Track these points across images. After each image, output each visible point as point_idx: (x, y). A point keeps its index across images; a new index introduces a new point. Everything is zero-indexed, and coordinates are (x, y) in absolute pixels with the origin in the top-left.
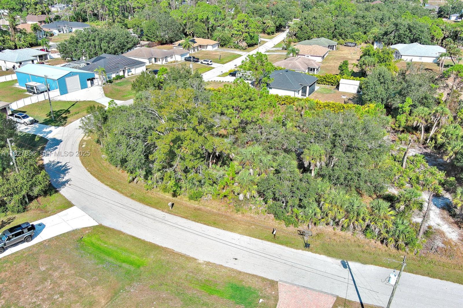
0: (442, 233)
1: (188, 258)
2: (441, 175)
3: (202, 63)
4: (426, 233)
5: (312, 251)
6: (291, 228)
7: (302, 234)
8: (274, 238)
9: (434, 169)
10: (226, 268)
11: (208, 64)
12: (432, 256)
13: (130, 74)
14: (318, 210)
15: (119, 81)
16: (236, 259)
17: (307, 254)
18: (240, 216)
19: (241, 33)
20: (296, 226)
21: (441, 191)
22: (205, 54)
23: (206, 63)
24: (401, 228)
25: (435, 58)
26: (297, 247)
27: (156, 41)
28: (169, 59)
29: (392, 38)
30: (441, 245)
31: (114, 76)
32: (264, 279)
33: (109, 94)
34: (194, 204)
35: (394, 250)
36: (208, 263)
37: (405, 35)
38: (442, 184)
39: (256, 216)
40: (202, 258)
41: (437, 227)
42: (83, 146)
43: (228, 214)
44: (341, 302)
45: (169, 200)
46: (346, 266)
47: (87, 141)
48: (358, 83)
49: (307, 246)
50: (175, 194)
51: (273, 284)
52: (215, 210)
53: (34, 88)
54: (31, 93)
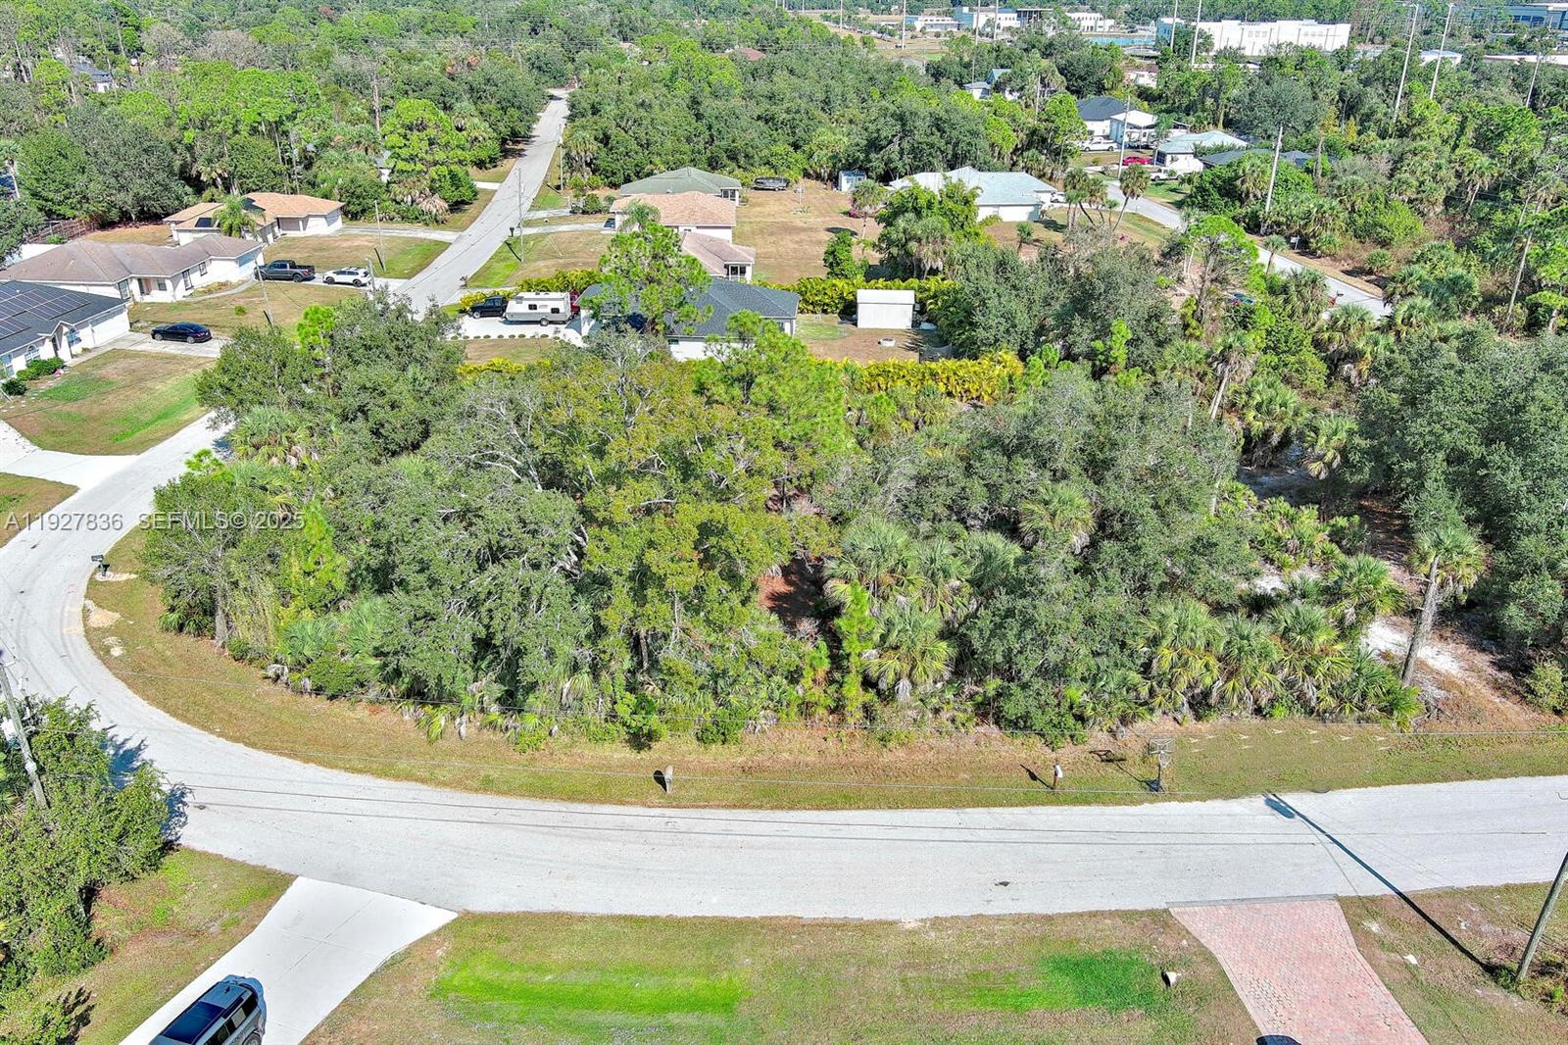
1: (864, 928)
2: (1314, 517)
3: (330, 281)
5: (1172, 797)
8: (1052, 795)
10: (999, 919)
11: (356, 283)
13: (77, 348)
15: (51, 383)
16: (1005, 884)
17: (1170, 811)
18: (901, 753)
19: (419, 167)
20: (1080, 739)
22: (315, 250)
23: (350, 279)
25: (1031, 209)
26: (1127, 798)
27: (81, 215)
28: (196, 279)
29: (895, 156)
30: (1438, 693)
31: (19, 364)
32: (1127, 916)
33: (50, 439)
36: (937, 923)
37: (932, 146)
40: (910, 915)
42: (117, 652)
43: (860, 758)
44: (1357, 909)
45: (634, 766)
46: (1287, 812)
47: (114, 630)
48: (907, 297)
49: (1153, 786)
50: (640, 740)
51: (1160, 919)
52: (812, 758)
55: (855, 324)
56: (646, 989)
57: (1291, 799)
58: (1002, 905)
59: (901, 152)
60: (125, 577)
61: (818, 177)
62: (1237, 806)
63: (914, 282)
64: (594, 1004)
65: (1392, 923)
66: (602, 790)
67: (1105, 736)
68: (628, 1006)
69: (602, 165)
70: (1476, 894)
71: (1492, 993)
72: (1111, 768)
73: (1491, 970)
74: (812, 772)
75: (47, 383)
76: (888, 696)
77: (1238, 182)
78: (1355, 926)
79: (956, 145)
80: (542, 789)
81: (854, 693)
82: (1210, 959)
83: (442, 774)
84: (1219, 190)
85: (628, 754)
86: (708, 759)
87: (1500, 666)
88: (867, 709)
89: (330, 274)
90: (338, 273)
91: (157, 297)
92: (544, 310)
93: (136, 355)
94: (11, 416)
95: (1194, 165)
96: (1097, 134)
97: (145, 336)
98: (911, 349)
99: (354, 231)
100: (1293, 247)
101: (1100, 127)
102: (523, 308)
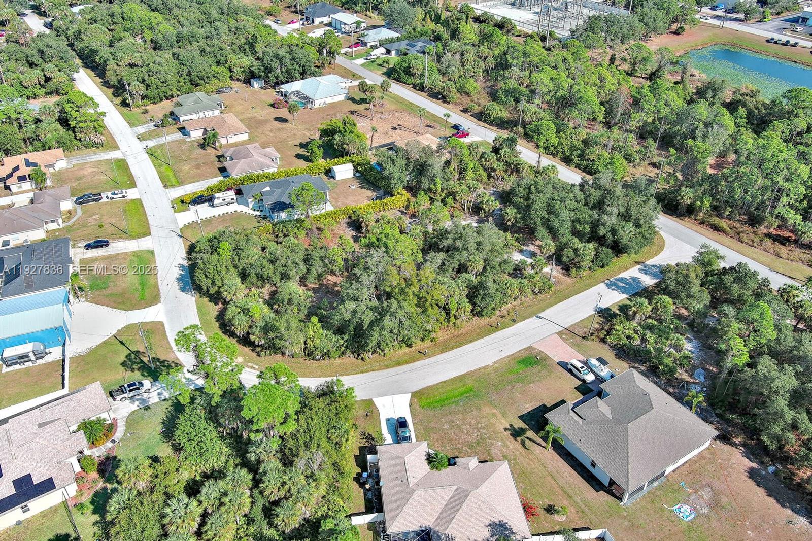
1: (484, 368)
2: (511, 235)
3: (110, 198)
5: (519, 322)
6: (494, 318)
8: (497, 329)
10: (505, 358)
11: (124, 197)
16: (501, 350)
23: (121, 196)
25: (345, 94)
26: (511, 325)
29: (280, 75)
32: (525, 349)
33: (124, 306)
36: (495, 362)
38: (517, 242)
39: (469, 324)
40: (490, 362)
43: (455, 334)
44: (560, 334)
46: (540, 318)
47: (247, 361)
48: (349, 166)
49: (514, 321)
51: (530, 348)
52: (446, 337)
53: (27, 356)
54: (17, 367)
55: (334, 178)
56: (456, 393)
57: (540, 315)
58: (504, 355)
61: (238, 80)
62: (531, 320)
64: (450, 399)
65: (566, 335)
68: (455, 397)
69: (149, 95)
70: (576, 324)
71: (585, 342)
72: (504, 319)
73: (584, 338)
74: (449, 340)
75: (85, 284)
77: (411, 69)
78: (561, 337)
80: (400, 363)
81: (452, 321)
82: (543, 352)
84: (404, 71)
85: (407, 350)
87: (562, 269)
88: (454, 322)
89: (110, 195)
90: (114, 194)
91: (52, 226)
92: (228, 200)
93: (94, 260)
94: (95, 301)
95: (382, 50)
96: (325, 23)
97: (82, 250)
98: (362, 188)
99: (75, 162)
100: (439, 99)
101: (326, 20)
102: (220, 201)
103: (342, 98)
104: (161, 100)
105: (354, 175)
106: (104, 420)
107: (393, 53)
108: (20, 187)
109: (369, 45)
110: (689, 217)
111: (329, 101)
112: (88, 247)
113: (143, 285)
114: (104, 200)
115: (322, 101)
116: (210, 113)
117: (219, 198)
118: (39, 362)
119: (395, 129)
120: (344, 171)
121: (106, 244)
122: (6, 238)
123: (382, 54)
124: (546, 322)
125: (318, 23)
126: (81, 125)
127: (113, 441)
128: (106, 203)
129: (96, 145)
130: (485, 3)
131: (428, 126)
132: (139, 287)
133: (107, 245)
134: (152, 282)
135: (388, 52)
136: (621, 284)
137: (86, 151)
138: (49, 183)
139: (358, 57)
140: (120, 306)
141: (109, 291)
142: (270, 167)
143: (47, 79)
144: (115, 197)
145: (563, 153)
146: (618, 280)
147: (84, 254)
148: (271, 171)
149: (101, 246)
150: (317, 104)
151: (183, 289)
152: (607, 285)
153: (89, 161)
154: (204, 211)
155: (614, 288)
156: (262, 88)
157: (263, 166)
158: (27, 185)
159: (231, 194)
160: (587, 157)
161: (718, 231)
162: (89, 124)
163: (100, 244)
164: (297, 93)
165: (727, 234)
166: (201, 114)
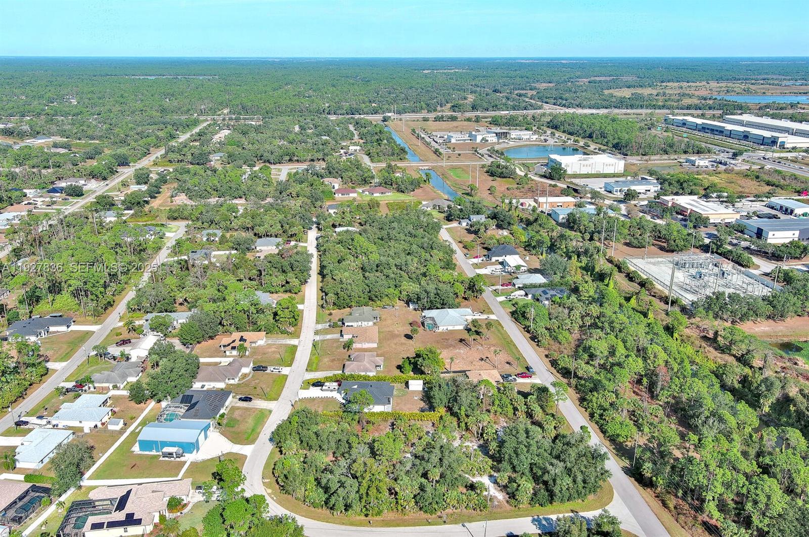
0: (496, 497)
2: (490, 462)
4: (491, 500)
5: (447, 524)
6: (434, 516)
7: (440, 517)
8: (429, 524)
9: (487, 459)
11: (280, 372)
12: (495, 510)
14: (444, 503)
17: (446, 526)
18: (408, 517)
20: (435, 514)
21: (493, 473)
22: (263, 354)
23: (278, 371)
24: (480, 501)
25: (465, 325)
26: (441, 524)
29: (425, 303)
30: (497, 503)
34: (378, 518)
35: (480, 512)
37: (436, 301)
38: (491, 468)
39: (415, 515)
41: (494, 495)
42: (275, 498)
43: (401, 519)
45: (365, 520)
46: (464, 527)
47: (272, 493)
48: (421, 382)
49: (445, 522)
50: (366, 515)
52: (393, 519)
53: (172, 454)
54: (167, 459)
55: (409, 389)
57: (465, 524)
59: (427, 302)
60: (268, 480)
62: (456, 526)
63: (423, 376)
66: (360, 524)
67: (440, 513)
69: (337, 304)
74: (393, 521)
75: (225, 422)
76: (405, 508)
79: (443, 300)
80: (352, 524)
81: (400, 508)
83: (336, 522)
85: (364, 518)
86: (377, 519)
87: (509, 498)
88: (402, 509)
89: (272, 369)
90: (274, 369)
91: (232, 382)
92: (332, 388)
93: (238, 408)
94: (223, 434)
95: (522, 292)
96: (500, 261)
97: (237, 400)
98: (422, 400)
99: (270, 342)
100: (535, 342)
101: (501, 259)
102: (327, 388)
103: (461, 327)
104: (344, 308)
105: (424, 389)
106: (183, 500)
107: (530, 296)
108: (231, 353)
109: (517, 286)
110: (651, 490)
111: (450, 328)
112: (240, 399)
113: (253, 430)
114: (268, 371)
115: (445, 328)
116: (366, 323)
117: (326, 386)
118: (178, 459)
119: (482, 359)
120: (417, 385)
121: (250, 399)
122: (204, 383)
123: (522, 296)
124: (466, 530)
125: (494, 261)
126: (281, 319)
127: (181, 513)
128: (267, 374)
129: (288, 333)
130: (649, 260)
131: (508, 363)
132: (250, 431)
133: (250, 401)
134: (259, 430)
135: (526, 295)
136: (544, 522)
137: (280, 335)
138: (247, 353)
139: (502, 295)
140: (233, 440)
141: (233, 430)
142: (371, 371)
143: (287, 282)
144: (274, 370)
145: (592, 409)
146: (545, 519)
147: (237, 403)
148: (371, 374)
149: (246, 401)
150: (441, 329)
151: (271, 440)
152: (534, 520)
153: (277, 343)
154: (315, 392)
155: (537, 523)
156: (415, 309)
157: (366, 370)
158: (235, 353)
159: (335, 384)
160: (604, 417)
161: (665, 507)
162: (287, 319)
163: (247, 399)
164: (432, 319)
165: (670, 511)
166: (360, 323)
